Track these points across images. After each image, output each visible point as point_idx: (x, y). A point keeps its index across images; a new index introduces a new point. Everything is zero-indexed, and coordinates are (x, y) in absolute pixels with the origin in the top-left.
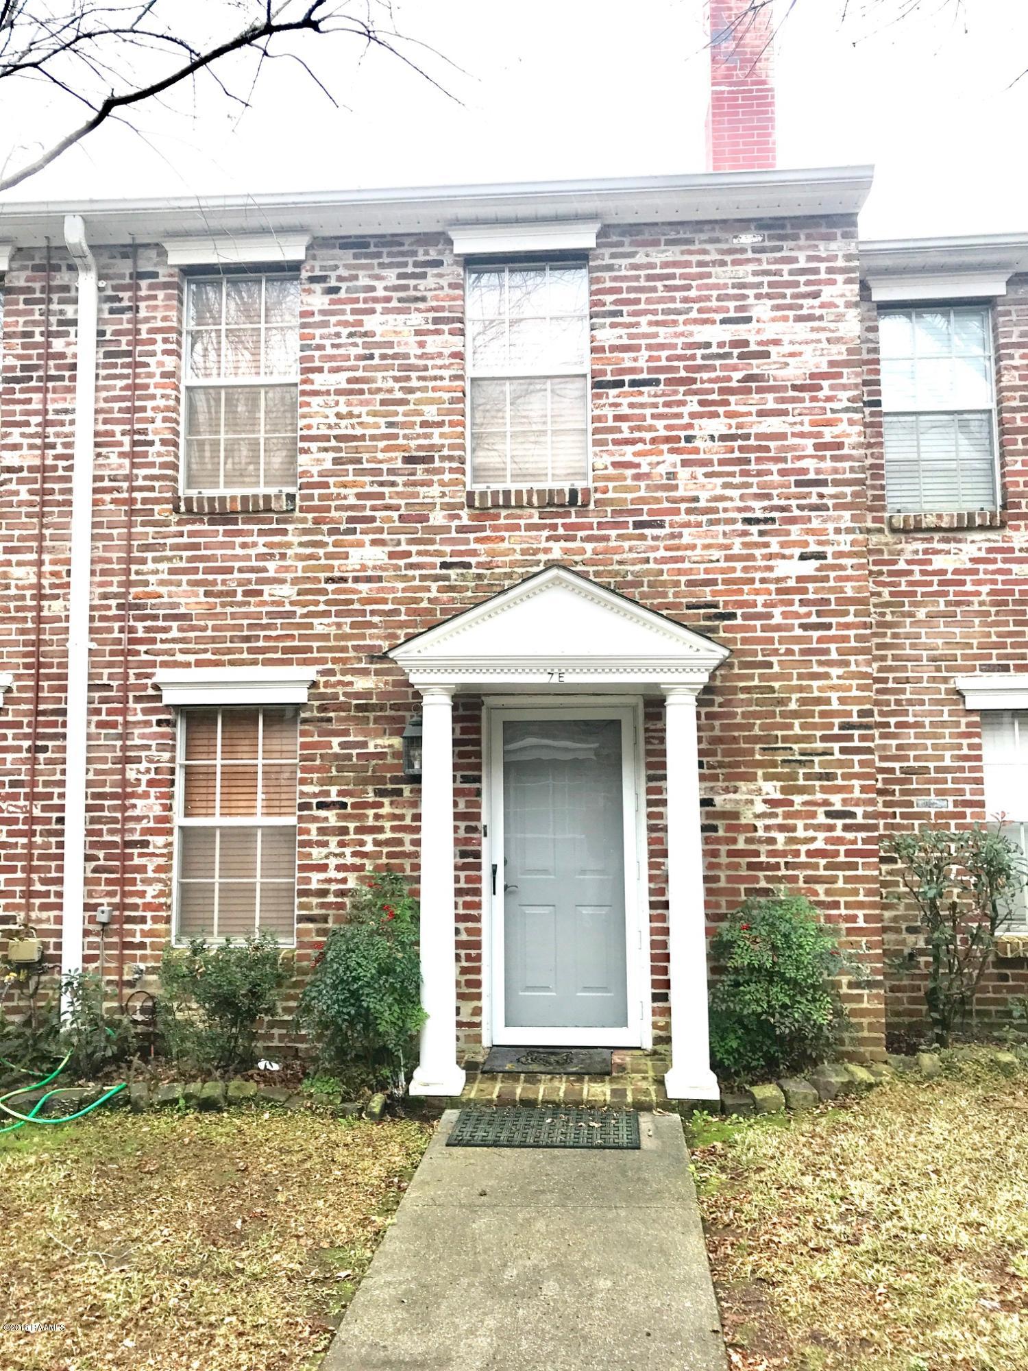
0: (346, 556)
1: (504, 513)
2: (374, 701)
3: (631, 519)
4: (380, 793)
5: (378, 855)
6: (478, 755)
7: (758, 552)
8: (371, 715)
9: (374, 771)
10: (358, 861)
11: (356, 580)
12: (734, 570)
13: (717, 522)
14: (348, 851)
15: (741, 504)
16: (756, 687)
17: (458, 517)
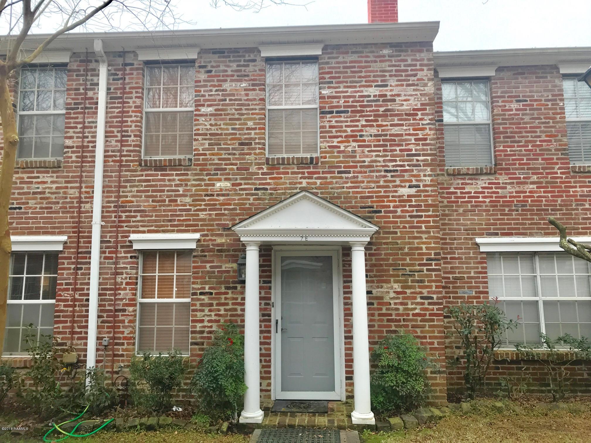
0: (213, 185)
1: (282, 167)
2: (225, 248)
3: (336, 170)
4: (227, 288)
5: (226, 315)
6: (270, 271)
7: (391, 185)
8: (224, 254)
9: (225, 278)
10: (217, 318)
11: (218, 195)
12: (380, 192)
13: (373, 171)
14: (213, 314)
15: (384, 164)
16: (390, 242)
17: (263, 169)
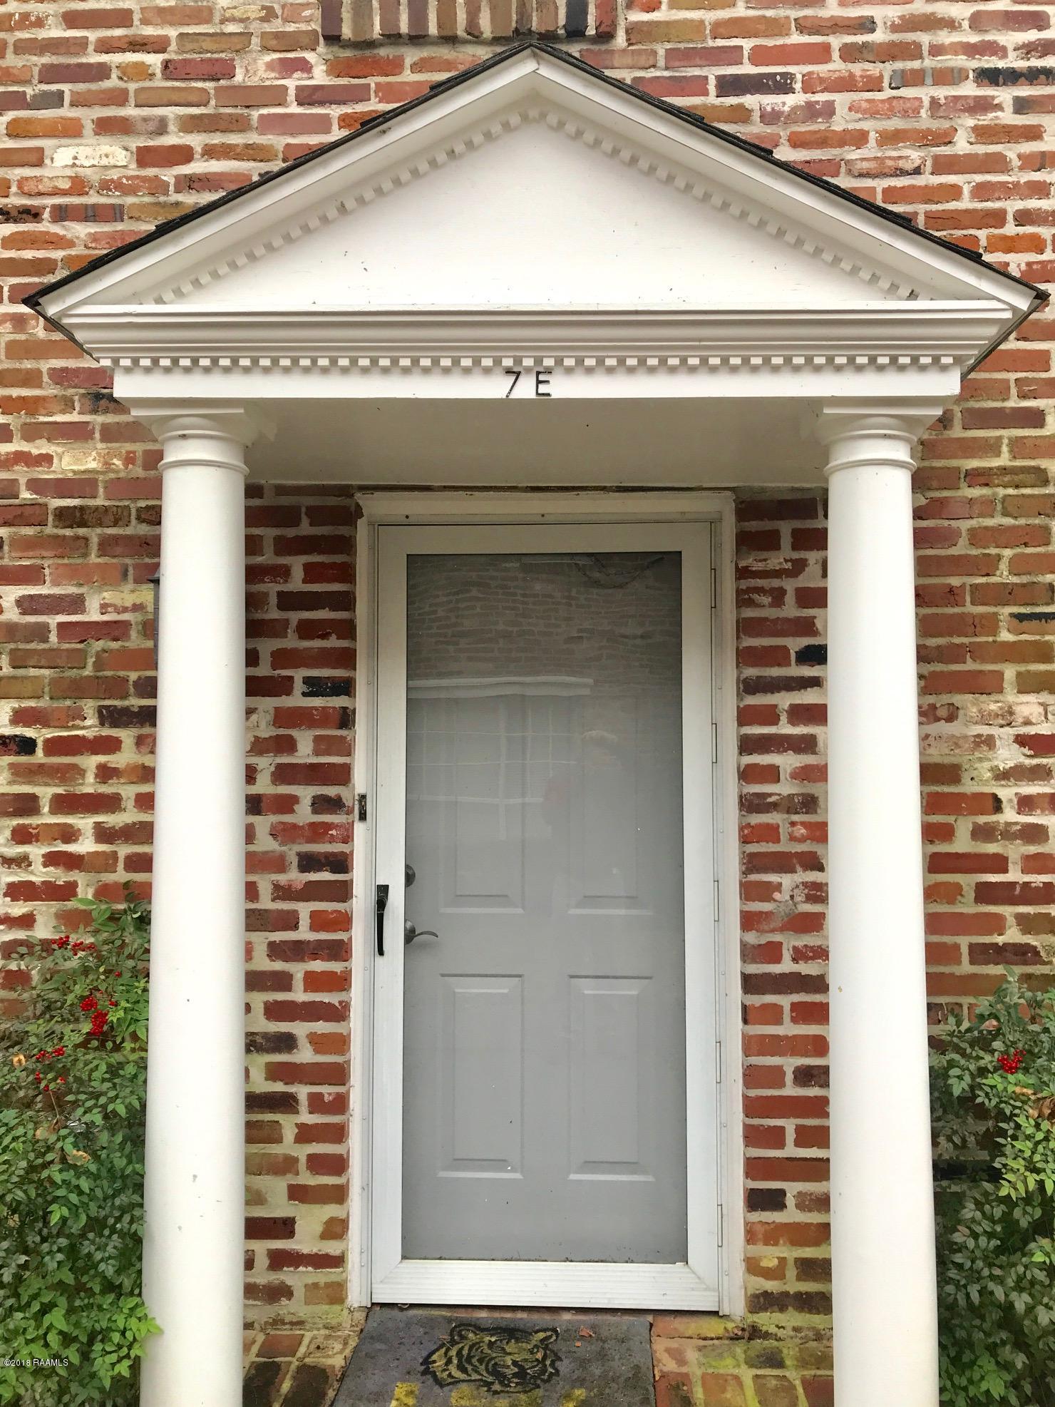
0: (37, 158)
1: (411, 55)
2: (100, 501)
3: (712, 73)
4: (110, 717)
5: (107, 862)
6: (348, 629)
7: (1012, 152)
8: (94, 534)
9: (98, 666)
10: (59, 876)
11: (61, 214)
12: (955, 192)
13: (915, 79)
14: (36, 852)
15: (974, 38)
16: (1004, 471)
17: (305, 67)
